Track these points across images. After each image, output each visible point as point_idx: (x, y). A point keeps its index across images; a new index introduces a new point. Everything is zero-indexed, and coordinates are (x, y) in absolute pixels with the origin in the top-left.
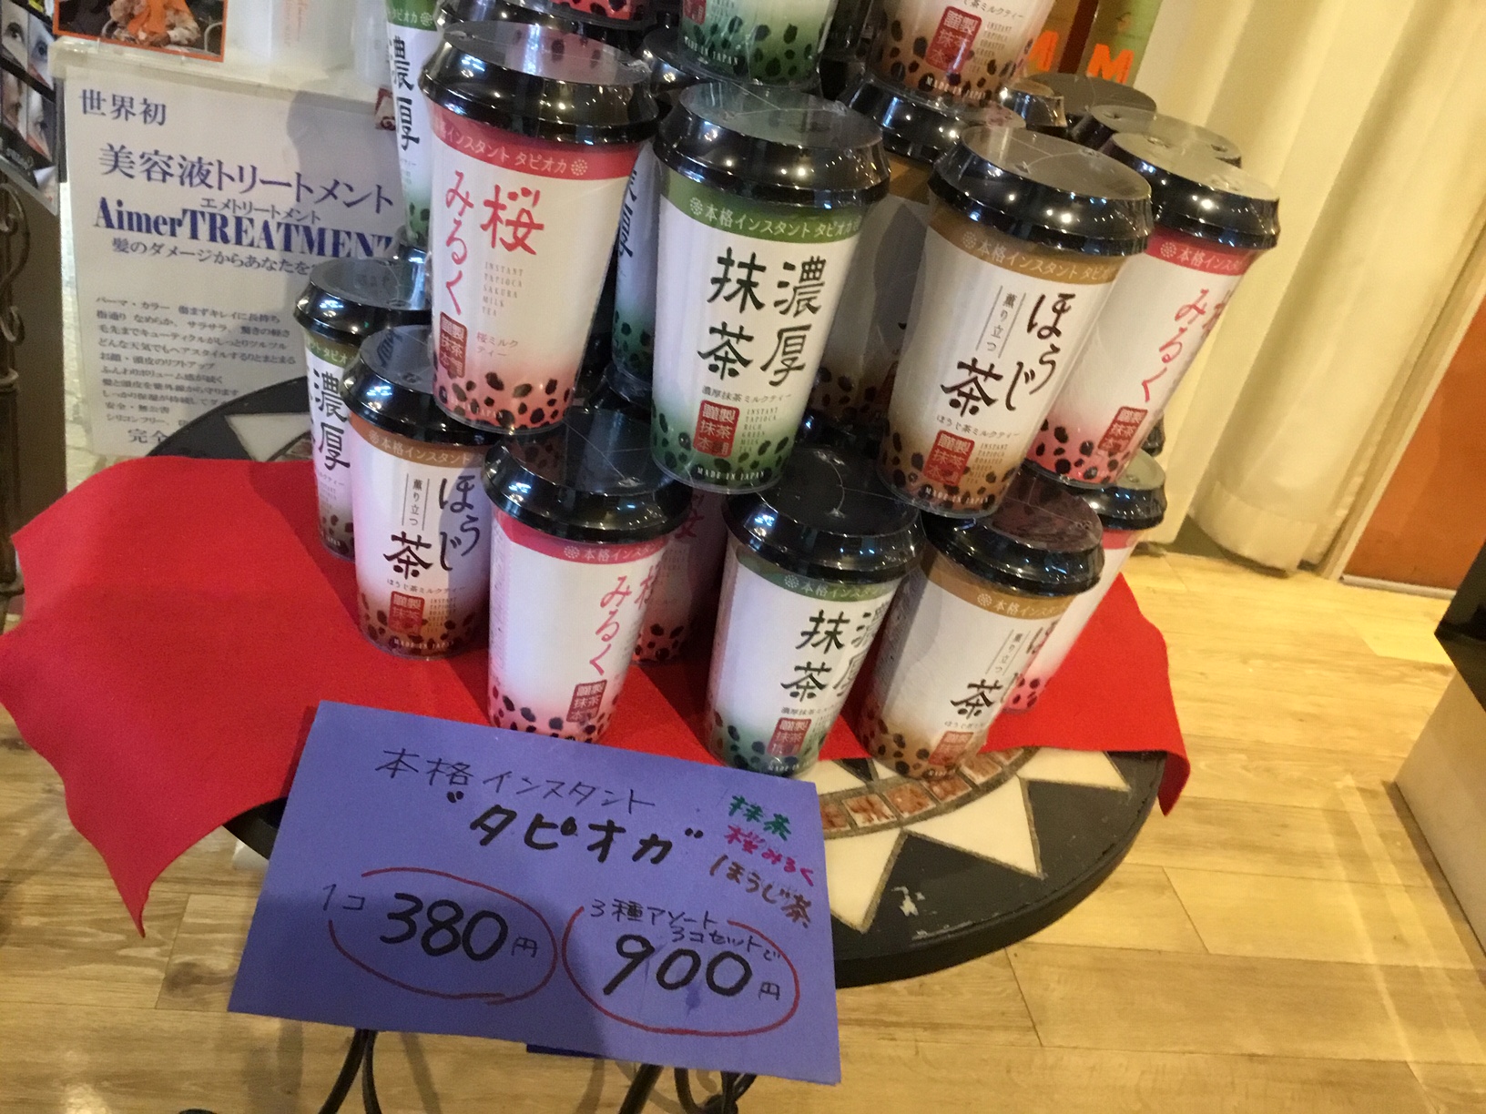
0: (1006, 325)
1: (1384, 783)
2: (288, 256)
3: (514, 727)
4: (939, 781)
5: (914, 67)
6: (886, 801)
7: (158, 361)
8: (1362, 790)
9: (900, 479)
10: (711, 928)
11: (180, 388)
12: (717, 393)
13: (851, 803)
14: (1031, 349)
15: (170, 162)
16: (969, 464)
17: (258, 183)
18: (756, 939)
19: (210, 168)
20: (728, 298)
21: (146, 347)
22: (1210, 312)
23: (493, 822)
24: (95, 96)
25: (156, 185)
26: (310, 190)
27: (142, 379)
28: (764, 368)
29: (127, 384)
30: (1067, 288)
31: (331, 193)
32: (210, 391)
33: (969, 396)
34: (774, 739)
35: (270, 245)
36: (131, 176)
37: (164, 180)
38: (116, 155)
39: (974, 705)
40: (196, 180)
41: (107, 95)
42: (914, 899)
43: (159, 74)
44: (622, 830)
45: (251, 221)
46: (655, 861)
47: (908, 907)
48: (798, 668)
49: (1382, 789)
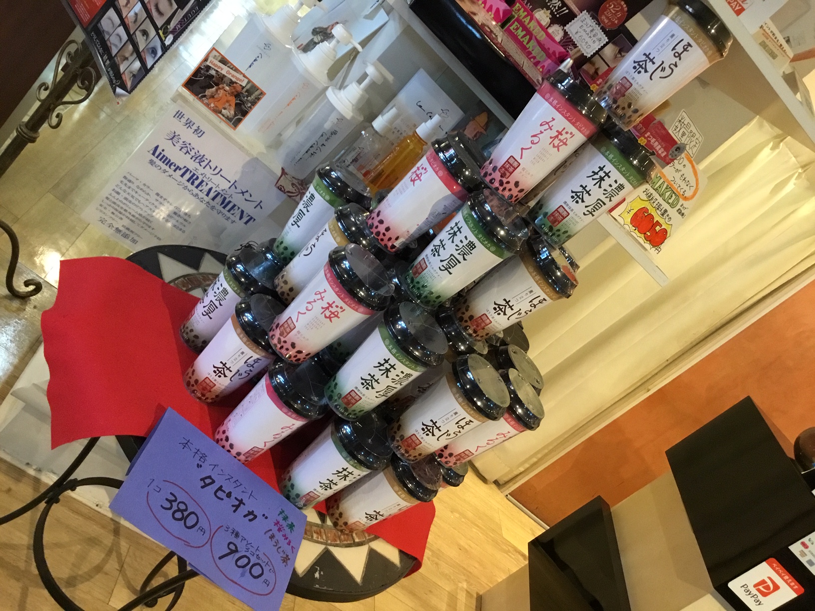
0: (451, 419)
1: (477, 594)
2: (211, 201)
3: (223, 447)
4: (344, 534)
5: (466, 321)
6: (325, 533)
7: (133, 204)
8: (468, 592)
9: (393, 439)
10: (258, 553)
11: (133, 216)
12: (359, 391)
13: (315, 528)
14: (453, 428)
15: (192, 150)
16: (416, 448)
17: (219, 175)
18: (269, 563)
19: (206, 160)
20: (380, 370)
21: (133, 197)
22: (507, 437)
23: (208, 481)
24: (182, 114)
25: (182, 153)
26: (236, 188)
27: (121, 205)
28: (377, 392)
29: (114, 203)
30: (472, 419)
31: (243, 193)
32: (144, 223)
33: (429, 430)
34: (304, 496)
35: (207, 195)
36: (174, 145)
37: (185, 154)
38: (174, 136)
39: (372, 517)
40: (197, 161)
41: (186, 117)
42: (320, 573)
43: (210, 121)
44: (244, 504)
45: (207, 184)
46: (250, 520)
47: (317, 575)
48: (328, 480)
49: (475, 595)
